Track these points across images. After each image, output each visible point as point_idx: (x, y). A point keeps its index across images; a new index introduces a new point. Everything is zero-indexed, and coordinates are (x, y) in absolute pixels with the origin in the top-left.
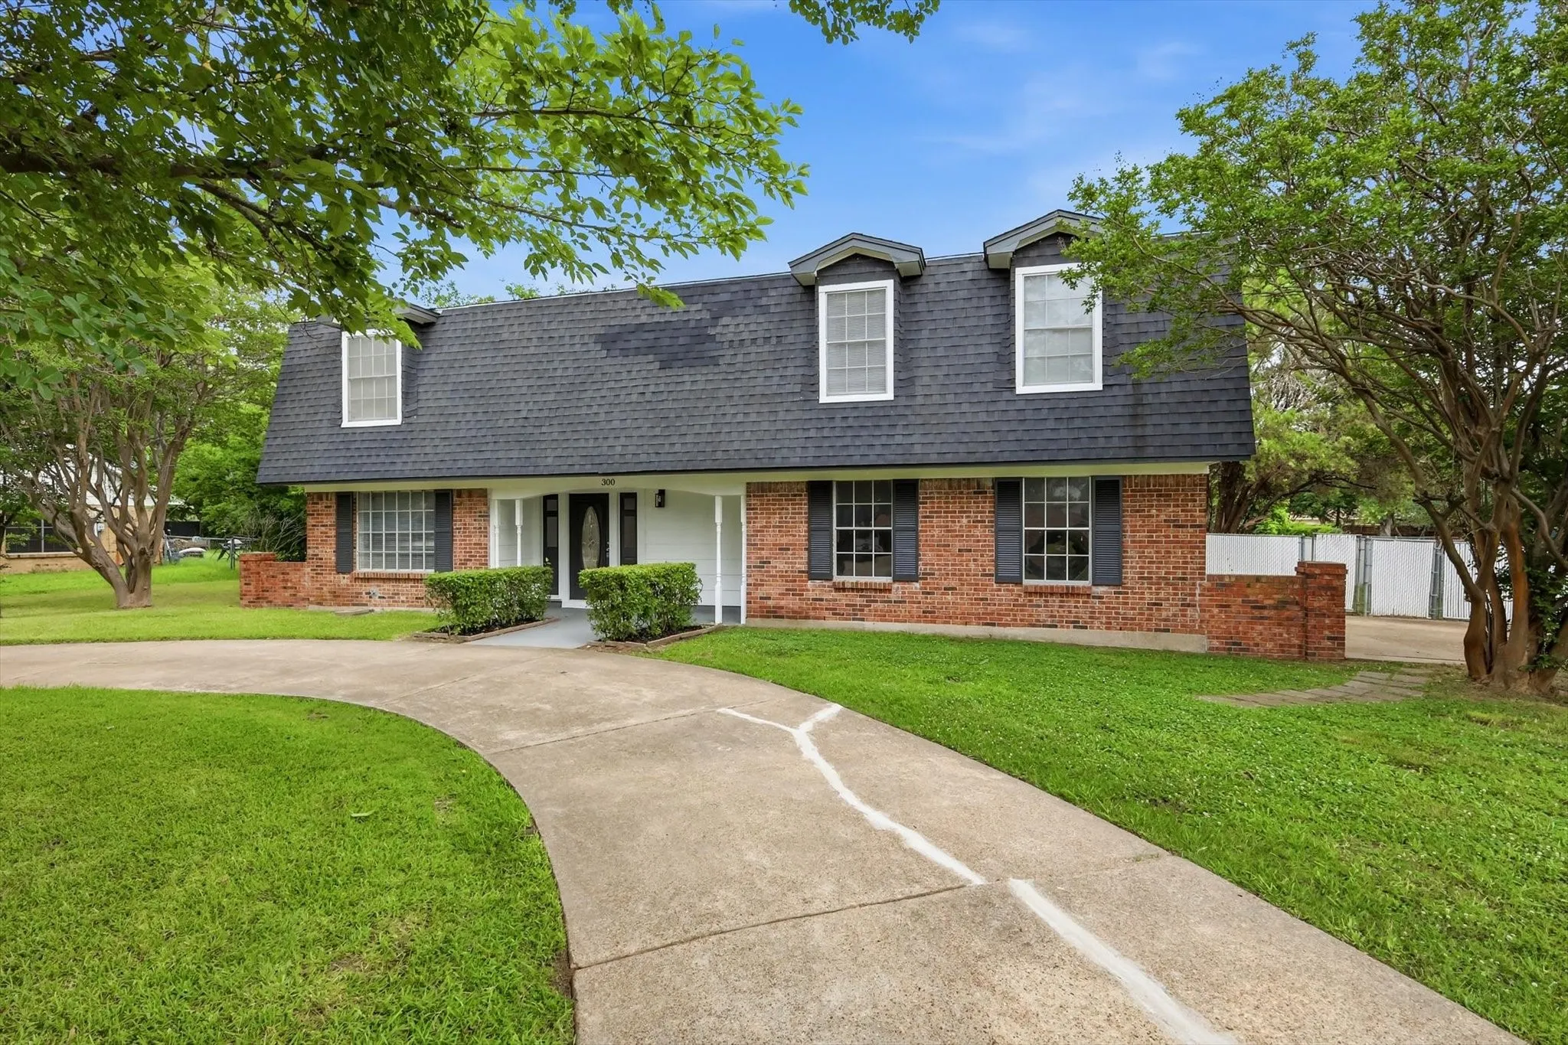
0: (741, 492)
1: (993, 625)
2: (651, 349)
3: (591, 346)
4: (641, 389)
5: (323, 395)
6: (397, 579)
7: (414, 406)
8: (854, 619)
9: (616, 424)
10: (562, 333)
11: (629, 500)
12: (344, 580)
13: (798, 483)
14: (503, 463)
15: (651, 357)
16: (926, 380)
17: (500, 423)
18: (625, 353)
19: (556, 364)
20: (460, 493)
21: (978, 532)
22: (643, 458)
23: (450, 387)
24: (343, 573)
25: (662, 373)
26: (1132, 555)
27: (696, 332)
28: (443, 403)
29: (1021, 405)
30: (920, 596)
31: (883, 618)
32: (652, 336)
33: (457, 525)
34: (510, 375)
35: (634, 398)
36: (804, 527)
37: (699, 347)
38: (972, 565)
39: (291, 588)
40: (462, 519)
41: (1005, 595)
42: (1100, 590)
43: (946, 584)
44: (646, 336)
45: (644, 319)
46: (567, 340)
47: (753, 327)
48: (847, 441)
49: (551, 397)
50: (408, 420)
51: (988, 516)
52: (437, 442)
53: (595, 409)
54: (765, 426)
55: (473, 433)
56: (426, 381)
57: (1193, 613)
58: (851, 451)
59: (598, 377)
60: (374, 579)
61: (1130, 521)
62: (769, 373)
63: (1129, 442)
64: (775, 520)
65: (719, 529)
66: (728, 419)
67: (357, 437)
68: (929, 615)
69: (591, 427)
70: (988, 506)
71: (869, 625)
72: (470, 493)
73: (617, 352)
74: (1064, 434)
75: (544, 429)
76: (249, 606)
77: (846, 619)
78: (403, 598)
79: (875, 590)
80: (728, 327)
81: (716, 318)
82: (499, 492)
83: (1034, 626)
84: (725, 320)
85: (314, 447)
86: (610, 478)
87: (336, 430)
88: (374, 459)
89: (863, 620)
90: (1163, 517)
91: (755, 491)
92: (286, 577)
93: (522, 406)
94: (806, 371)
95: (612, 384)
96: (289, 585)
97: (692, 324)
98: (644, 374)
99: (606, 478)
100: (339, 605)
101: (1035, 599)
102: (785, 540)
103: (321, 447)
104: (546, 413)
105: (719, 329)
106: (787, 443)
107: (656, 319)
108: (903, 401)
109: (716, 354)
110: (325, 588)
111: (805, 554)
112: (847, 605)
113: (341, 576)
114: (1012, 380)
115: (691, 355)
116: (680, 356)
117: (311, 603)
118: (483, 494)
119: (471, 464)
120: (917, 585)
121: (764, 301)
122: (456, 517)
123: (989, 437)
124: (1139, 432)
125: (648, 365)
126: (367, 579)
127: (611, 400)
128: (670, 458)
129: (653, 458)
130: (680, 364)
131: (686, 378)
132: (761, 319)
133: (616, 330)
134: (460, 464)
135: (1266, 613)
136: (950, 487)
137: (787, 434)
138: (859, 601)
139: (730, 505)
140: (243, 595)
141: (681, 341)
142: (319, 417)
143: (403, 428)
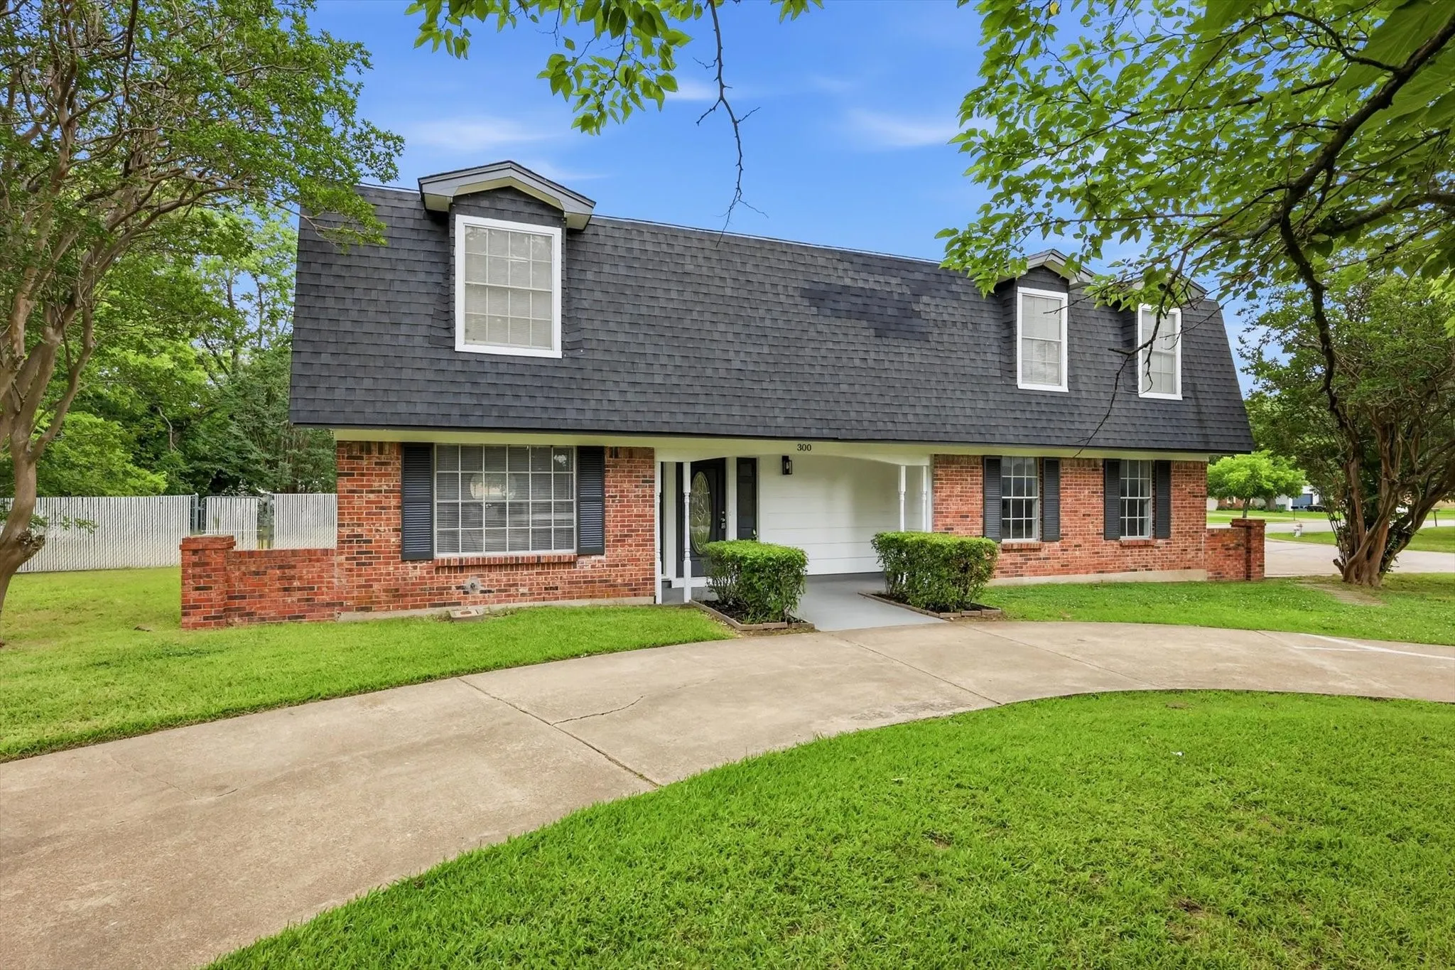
0: (925, 462)
1: (1103, 572)
2: (862, 315)
3: (798, 300)
4: (862, 355)
5: (401, 298)
6: (515, 565)
7: (576, 336)
8: (1016, 576)
9: (844, 388)
10: (761, 278)
11: (748, 467)
12: (416, 571)
13: (975, 457)
14: (724, 419)
15: (865, 323)
16: (1085, 379)
17: (709, 372)
18: (836, 313)
19: (761, 312)
20: (615, 452)
21: (1094, 500)
22: (880, 425)
23: (626, 319)
24: (412, 561)
25: (878, 341)
26: (1173, 515)
27: (901, 305)
28: (621, 337)
29: (1142, 406)
30: (1060, 553)
31: (1035, 572)
32: (859, 301)
33: (611, 491)
34: (707, 316)
35: (857, 362)
36: (980, 496)
37: (907, 321)
38: (1091, 527)
39: (300, 589)
40: (617, 484)
41: (1110, 548)
42: (1159, 541)
43: (1075, 542)
44: (854, 299)
45: (848, 282)
46: (768, 287)
47: (950, 310)
48: (1044, 424)
49: (766, 350)
50: (570, 353)
51: (1100, 488)
52: (624, 386)
53: (818, 370)
54: (981, 405)
55: (675, 380)
56: (586, 304)
57: (1201, 555)
58: (1049, 432)
59: (812, 334)
60: (473, 567)
61: (1174, 493)
62: (973, 356)
63: (1201, 439)
64: (958, 489)
65: (902, 498)
66: (949, 394)
67: (488, 368)
68: (1065, 568)
69: (818, 388)
70: (1100, 481)
71: (1028, 580)
72: (631, 452)
73: (828, 312)
74: (1169, 430)
75: (765, 385)
76: (203, 625)
77: (1012, 576)
78: (522, 590)
79: (1030, 550)
80: (927, 305)
81: (917, 295)
82: (670, 452)
83: (1125, 571)
84: (925, 299)
85: (406, 374)
86: (807, 443)
87: (445, 354)
88: (526, 401)
89: (1022, 575)
90: (1188, 490)
91: (939, 462)
92: (288, 572)
93: (731, 355)
94: (1004, 359)
95: (830, 345)
96: (296, 584)
97: (896, 297)
98: (861, 339)
99: (802, 442)
100: (405, 608)
101: (1128, 552)
102: (965, 508)
103: (418, 376)
104: (763, 368)
105: (922, 307)
106: (1001, 422)
107: (861, 284)
108: (1074, 395)
109: (924, 330)
110: (376, 586)
111: (981, 520)
112: (1011, 564)
113: (410, 565)
114: (1136, 387)
115: (902, 327)
116: (893, 327)
117: (348, 609)
118: (649, 453)
119: (680, 418)
120: (1057, 544)
121: (954, 288)
122: (610, 480)
123: (1131, 429)
124: (1204, 432)
125: (861, 332)
126: (462, 567)
127: (831, 361)
128: (906, 427)
129: (890, 426)
130: (892, 334)
131: (903, 350)
132: (955, 304)
133: (823, 287)
134: (665, 417)
135: (1231, 552)
136: (1079, 465)
137: (999, 413)
138: (1019, 560)
139: (913, 473)
140: (187, 609)
141: (890, 311)
142: (404, 330)
143: (566, 363)
